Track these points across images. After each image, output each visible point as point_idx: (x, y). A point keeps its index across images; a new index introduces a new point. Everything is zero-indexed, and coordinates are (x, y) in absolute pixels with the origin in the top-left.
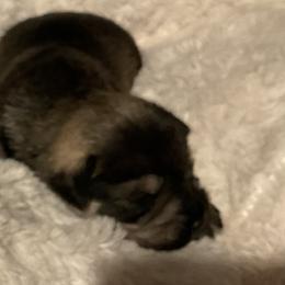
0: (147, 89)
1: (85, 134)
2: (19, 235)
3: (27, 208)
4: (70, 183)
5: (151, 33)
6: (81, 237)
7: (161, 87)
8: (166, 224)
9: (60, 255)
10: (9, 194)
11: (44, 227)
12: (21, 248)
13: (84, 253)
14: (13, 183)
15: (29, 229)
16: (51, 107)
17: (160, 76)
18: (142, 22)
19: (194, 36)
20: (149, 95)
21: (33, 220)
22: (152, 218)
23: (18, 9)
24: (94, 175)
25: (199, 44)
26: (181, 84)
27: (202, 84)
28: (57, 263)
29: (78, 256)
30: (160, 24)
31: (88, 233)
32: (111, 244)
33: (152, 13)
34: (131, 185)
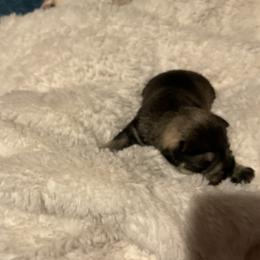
0: (218, 110)
1: (179, 131)
2: (157, 183)
3: (160, 169)
4: (171, 154)
5: (220, 82)
6: (187, 184)
7: (225, 109)
8: (216, 174)
9: (176, 193)
10: (151, 162)
11: (169, 179)
12: (158, 189)
13: (188, 192)
14: (152, 157)
15: (161, 180)
16: (161, 116)
17: (225, 103)
18: (216, 77)
19: (241, 84)
20: (219, 113)
21: (162, 175)
22: (208, 172)
23: (154, 71)
24: (183, 150)
25: (244, 88)
26: (235, 107)
27: (245, 107)
28: (175, 196)
29: (185, 193)
30: (224, 78)
31: (190, 182)
32: (202, 187)
33: (220, 72)
34: (200, 157)
